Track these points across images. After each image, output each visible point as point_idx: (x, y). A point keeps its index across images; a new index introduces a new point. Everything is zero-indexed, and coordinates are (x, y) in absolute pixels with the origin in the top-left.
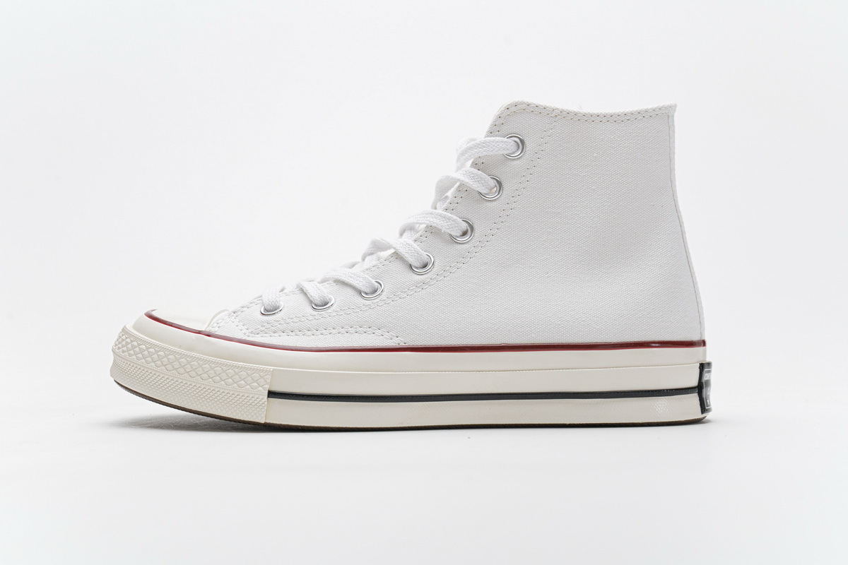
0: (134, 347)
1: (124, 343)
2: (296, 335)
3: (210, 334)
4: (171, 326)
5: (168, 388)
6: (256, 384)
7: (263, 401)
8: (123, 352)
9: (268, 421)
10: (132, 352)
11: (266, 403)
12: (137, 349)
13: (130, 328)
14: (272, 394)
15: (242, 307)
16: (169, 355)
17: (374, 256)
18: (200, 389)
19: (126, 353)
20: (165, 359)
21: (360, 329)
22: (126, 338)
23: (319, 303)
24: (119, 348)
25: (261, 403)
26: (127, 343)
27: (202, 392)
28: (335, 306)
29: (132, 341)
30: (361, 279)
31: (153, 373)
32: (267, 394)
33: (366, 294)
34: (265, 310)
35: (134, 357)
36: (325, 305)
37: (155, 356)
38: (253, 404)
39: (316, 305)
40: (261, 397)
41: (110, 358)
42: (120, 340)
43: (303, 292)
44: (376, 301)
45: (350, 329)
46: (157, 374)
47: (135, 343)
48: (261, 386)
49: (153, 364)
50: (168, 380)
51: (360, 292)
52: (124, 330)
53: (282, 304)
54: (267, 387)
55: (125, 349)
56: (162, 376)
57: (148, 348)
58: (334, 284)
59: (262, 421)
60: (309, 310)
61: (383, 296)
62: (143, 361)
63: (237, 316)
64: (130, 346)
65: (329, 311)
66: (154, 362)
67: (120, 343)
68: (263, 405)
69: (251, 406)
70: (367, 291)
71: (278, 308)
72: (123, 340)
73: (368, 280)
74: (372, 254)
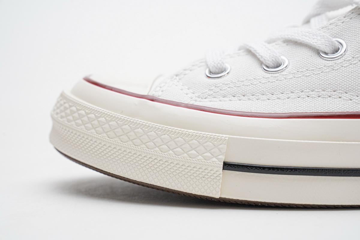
0: (72, 112)
1: (62, 108)
2: (249, 99)
3: (155, 98)
4: (111, 90)
5: (110, 156)
6: (208, 154)
7: (218, 173)
8: (62, 117)
9: (223, 196)
10: (70, 118)
11: (221, 176)
12: (76, 115)
13: (68, 93)
14: (227, 166)
15: (185, 70)
16: (111, 121)
17: (323, 17)
18: (145, 158)
19: (65, 119)
20: (106, 126)
21: (323, 92)
22: (65, 103)
23: (271, 64)
24: (57, 114)
25: (215, 175)
26: (66, 108)
27: (148, 162)
28: (290, 67)
29: (70, 106)
30: (319, 38)
31: (94, 140)
32: (222, 166)
33: (326, 54)
34: (210, 72)
35: (73, 123)
36: (277, 67)
37: (96, 122)
38: (206, 177)
39: (268, 67)
40: (216, 169)
41: (49, 125)
42: (58, 105)
43: (250, 53)
44: (339, 61)
45: (311, 93)
46: (98, 142)
47: (74, 108)
48: (216, 157)
49: (93, 131)
50: (110, 149)
51: (318, 52)
52: (63, 96)
53: (228, 66)
54: (223, 158)
55: (63, 114)
56: (103, 144)
57: (87, 114)
58: (285, 45)
59: (217, 196)
60: (260, 72)
61: (348, 56)
62: (83, 127)
63: (180, 79)
64: (68, 111)
65: (284, 73)
66: (95, 128)
67: (58, 108)
68: (218, 178)
69: (204, 179)
70: (327, 50)
71: (225, 70)
72: (61, 105)
73: (327, 38)
74: (318, 15)
